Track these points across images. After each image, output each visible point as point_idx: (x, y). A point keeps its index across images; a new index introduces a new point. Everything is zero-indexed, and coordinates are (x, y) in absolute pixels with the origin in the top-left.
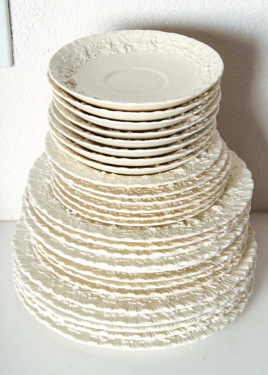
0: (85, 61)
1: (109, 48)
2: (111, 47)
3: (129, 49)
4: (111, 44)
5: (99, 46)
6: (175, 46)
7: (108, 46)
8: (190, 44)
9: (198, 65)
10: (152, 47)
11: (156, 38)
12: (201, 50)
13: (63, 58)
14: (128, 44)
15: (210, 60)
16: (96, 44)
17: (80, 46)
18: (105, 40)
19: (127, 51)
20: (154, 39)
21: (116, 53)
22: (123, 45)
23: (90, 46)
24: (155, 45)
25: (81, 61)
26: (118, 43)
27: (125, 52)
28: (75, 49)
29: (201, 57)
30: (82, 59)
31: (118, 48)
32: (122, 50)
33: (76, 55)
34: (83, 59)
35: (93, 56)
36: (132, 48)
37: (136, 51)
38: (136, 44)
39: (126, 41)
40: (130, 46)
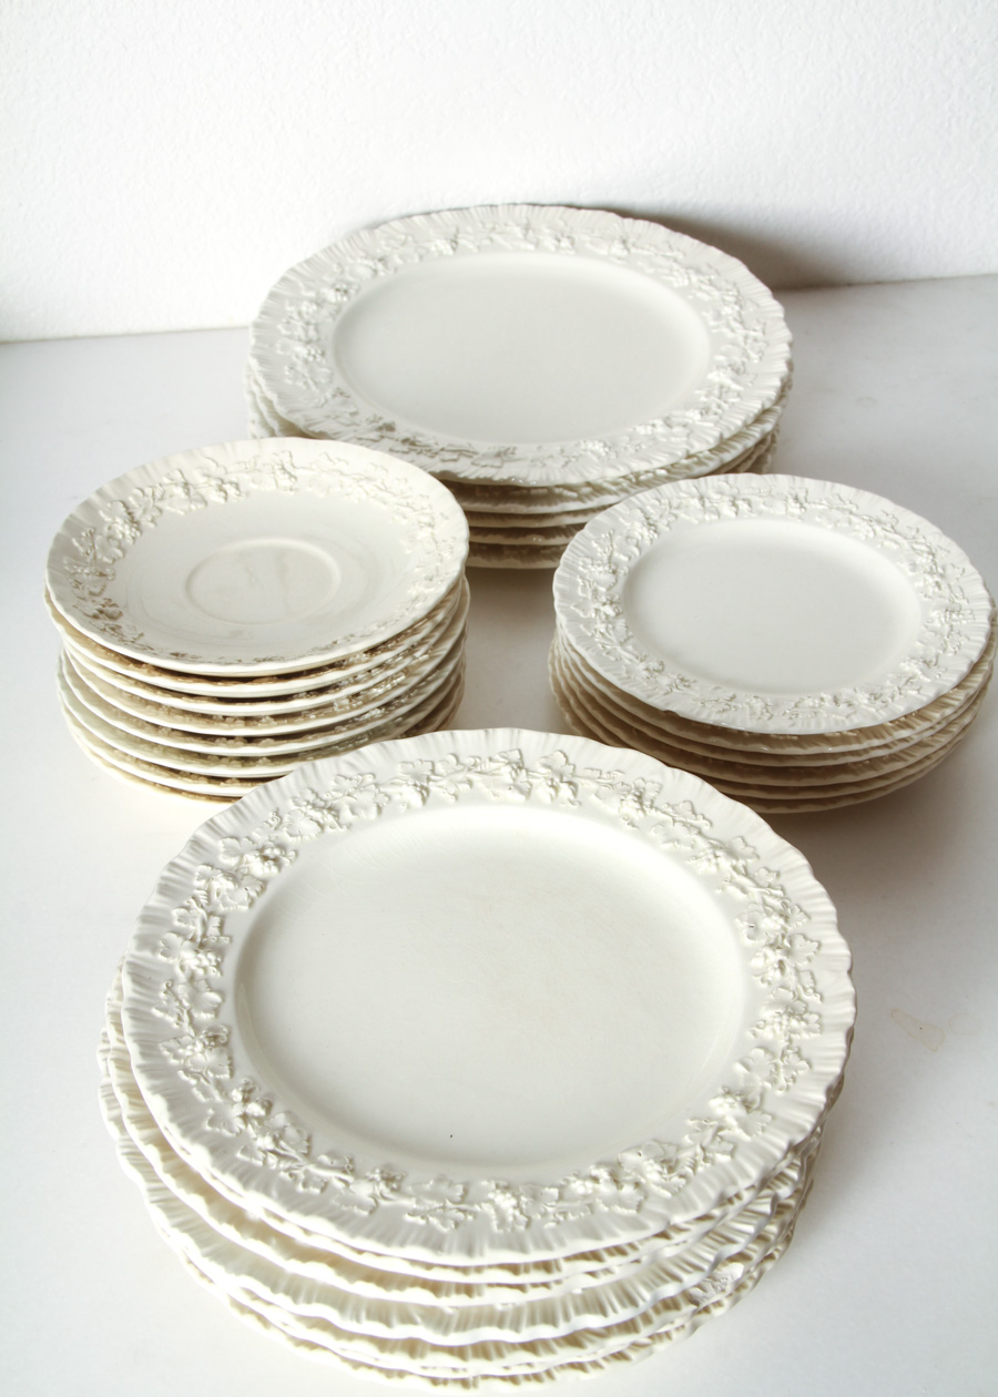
0: (129, 541)
1: (183, 495)
2: (188, 493)
3: (231, 491)
4: (186, 485)
5: (158, 495)
6: (342, 474)
7: (179, 491)
8: (376, 467)
9: (404, 522)
10: (285, 481)
11: (291, 456)
12: (406, 480)
13: (76, 544)
14: (227, 479)
15: (431, 507)
16: (149, 491)
17: (111, 502)
18: (168, 476)
19: (226, 498)
20: (286, 460)
21: (201, 506)
22: (214, 482)
23: (136, 497)
24: (291, 476)
25: (119, 541)
26: (202, 480)
27: (222, 501)
28: (101, 513)
29: (410, 501)
30: (120, 536)
31: (203, 491)
32: (215, 497)
33: (106, 529)
34: (124, 535)
35: (146, 522)
36: (237, 487)
37: (247, 494)
38: (247, 477)
39: (220, 472)
40: (231, 483)
